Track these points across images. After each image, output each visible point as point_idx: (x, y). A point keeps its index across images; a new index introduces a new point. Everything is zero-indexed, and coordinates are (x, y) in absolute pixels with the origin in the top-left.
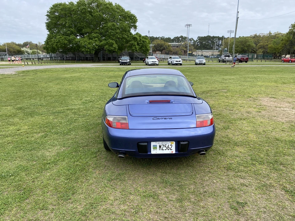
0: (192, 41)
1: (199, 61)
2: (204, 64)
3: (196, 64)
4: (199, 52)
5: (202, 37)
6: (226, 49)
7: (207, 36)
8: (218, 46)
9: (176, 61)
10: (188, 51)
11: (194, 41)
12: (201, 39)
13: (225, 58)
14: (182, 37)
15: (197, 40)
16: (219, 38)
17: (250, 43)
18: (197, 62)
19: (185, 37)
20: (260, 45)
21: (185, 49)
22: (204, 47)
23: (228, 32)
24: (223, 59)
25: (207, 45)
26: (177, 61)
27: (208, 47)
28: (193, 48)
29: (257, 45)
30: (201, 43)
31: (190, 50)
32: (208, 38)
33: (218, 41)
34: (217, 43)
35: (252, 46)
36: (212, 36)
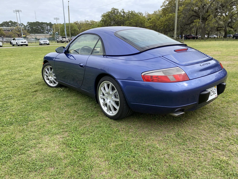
0: (23, 26)
1: (44, 42)
2: (49, 44)
3: (41, 44)
4: (32, 35)
5: (32, 23)
6: (57, 33)
7: (36, 22)
8: (47, 30)
9: (21, 42)
10: (22, 34)
11: (25, 26)
12: (31, 24)
13: (62, 39)
14: (11, 22)
15: (27, 26)
16: (48, 24)
17: (75, 28)
18: (41, 43)
19: (14, 22)
20: (82, 30)
21: (19, 33)
22: (35, 31)
23: (55, 19)
24: (61, 40)
25: (38, 30)
26: (23, 42)
27: (39, 32)
28: (26, 32)
29: (80, 29)
30: (32, 28)
31: (24, 34)
32: (37, 24)
33: (46, 27)
34: (46, 28)
35: (77, 30)
36: (40, 22)
